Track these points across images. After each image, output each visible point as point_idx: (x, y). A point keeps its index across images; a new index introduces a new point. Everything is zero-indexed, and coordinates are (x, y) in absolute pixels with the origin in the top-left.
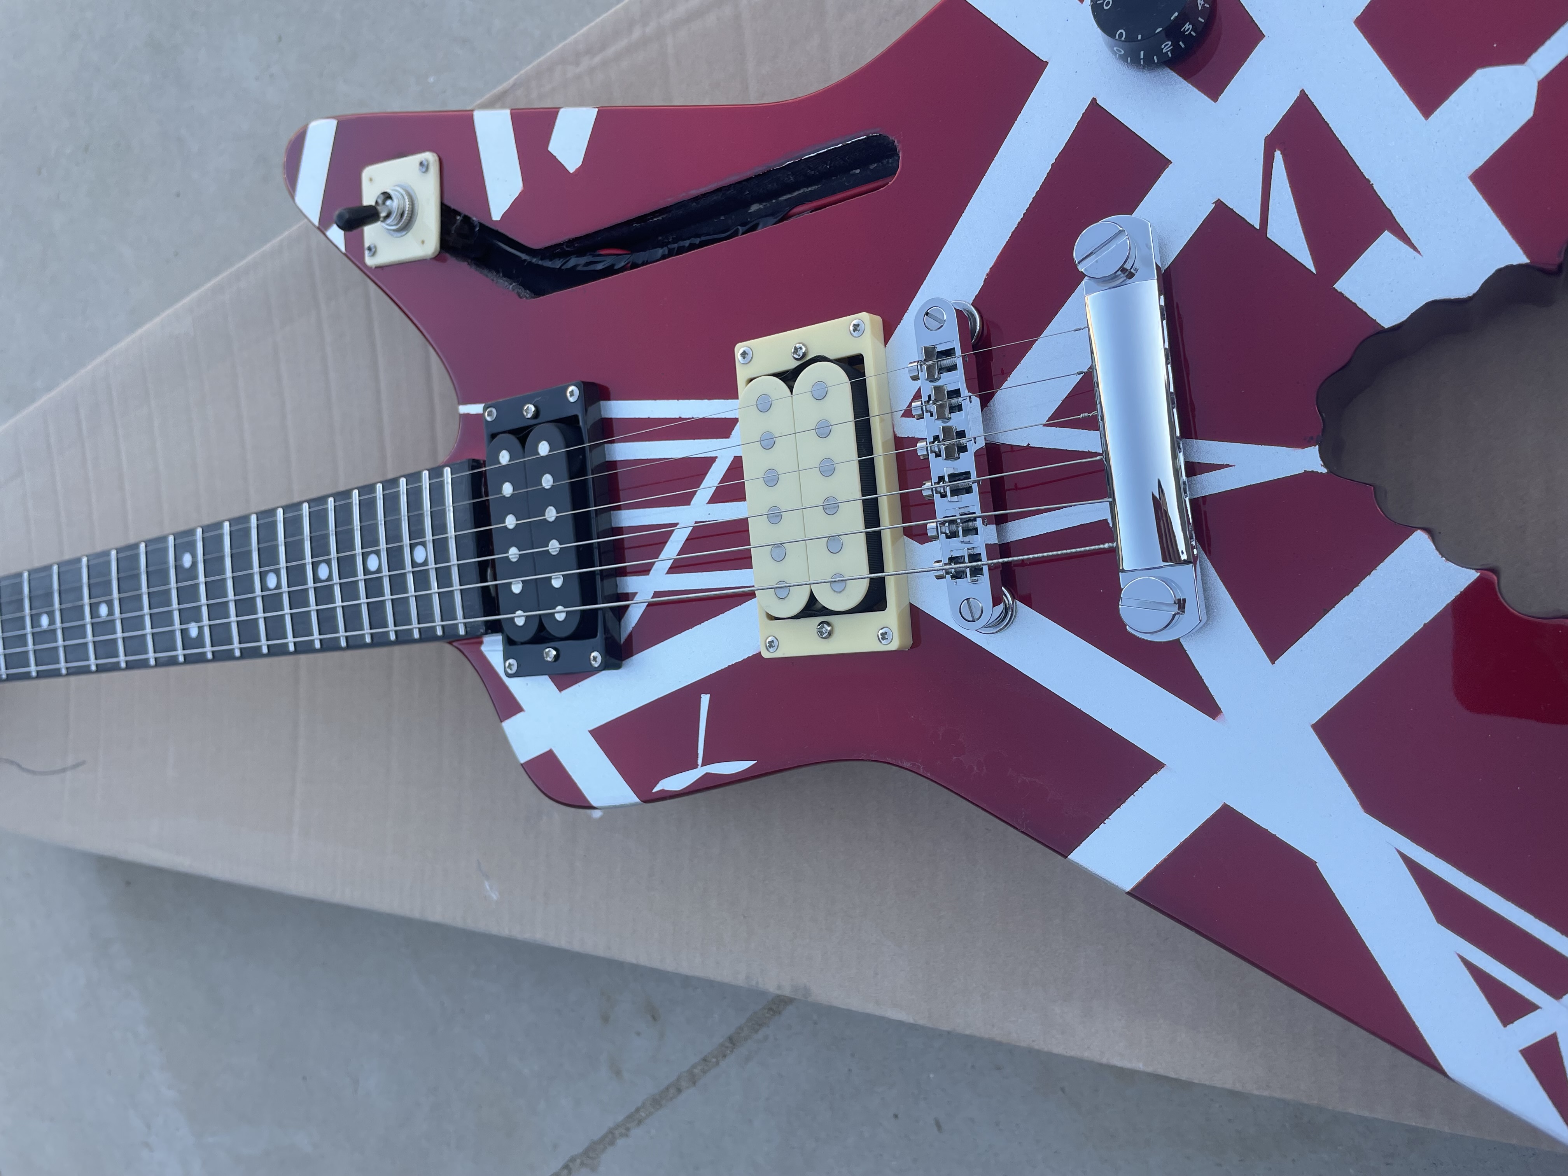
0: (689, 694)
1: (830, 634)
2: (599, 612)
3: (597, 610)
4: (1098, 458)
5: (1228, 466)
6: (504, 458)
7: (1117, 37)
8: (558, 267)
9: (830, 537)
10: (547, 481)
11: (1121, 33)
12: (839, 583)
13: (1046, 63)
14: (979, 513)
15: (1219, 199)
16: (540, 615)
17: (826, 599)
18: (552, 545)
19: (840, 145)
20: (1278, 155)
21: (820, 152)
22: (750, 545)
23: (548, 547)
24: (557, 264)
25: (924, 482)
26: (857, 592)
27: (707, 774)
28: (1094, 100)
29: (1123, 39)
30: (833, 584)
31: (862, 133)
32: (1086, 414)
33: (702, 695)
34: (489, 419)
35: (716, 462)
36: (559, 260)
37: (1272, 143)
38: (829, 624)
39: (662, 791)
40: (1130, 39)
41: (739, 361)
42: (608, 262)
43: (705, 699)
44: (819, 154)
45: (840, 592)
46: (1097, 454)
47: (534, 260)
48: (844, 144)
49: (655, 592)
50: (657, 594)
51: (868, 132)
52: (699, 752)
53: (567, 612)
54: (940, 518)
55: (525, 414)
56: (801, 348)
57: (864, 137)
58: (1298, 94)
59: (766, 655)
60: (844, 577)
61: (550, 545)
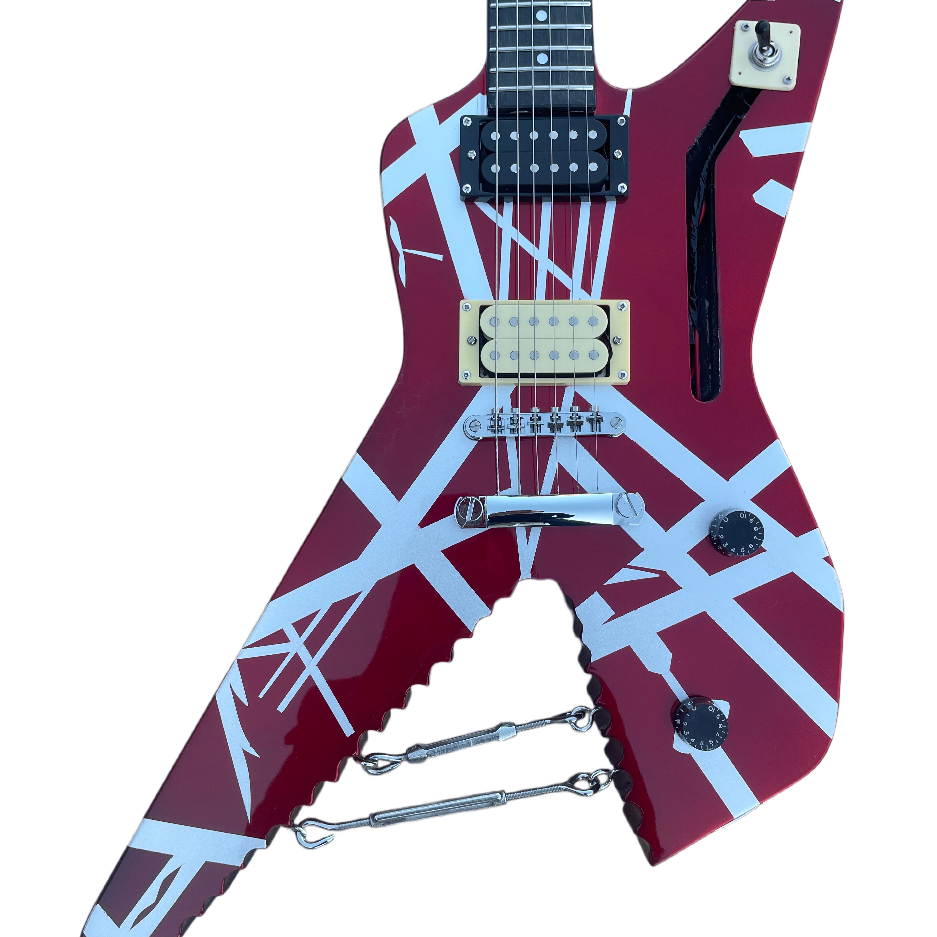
0: (443, 248)
1: (471, 344)
2: (494, 193)
3: (495, 192)
4: (538, 492)
5: (528, 542)
6: (593, 135)
7: (726, 518)
8: (702, 174)
9: (518, 352)
10: (574, 167)
11: (727, 520)
12: (495, 356)
13: (728, 480)
14: (520, 435)
15: (644, 550)
16: (495, 152)
17: (488, 347)
18: (535, 166)
19: (720, 370)
20: (658, 575)
21: (720, 358)
22: (520, 299)
23: (535, 163)
24: (704, 174)
25: (539, 408)
26: (489, 366)
27: (399, 254)
28: (704, 501)
29: (724, 520)
30: (495, 352)
31: (722, 383)
32: (559, 489)
33: (442, 256)
34: (619, 120)
35: (569, 278)
36: (706, 176)
37: (663, 574)
38: (475, 343)
39: (390, 223)
40: (723, 523)
41: (621, 302)
42: (697, 212)
43: (439, 257)
44: (719, 357)
45: (490, 356)
46: (540, 492)
47: (710, 157)
48: (720, 373)
49: (502, 229)
50: (500, 230)
51: (722, 387)
52: (411, 250)
53: (495, 173)
54: (521, 415)
55: (617, 151)
56: (619, 342)
57: (720, 384)
58: (681, 586)
59: (462, 302)
60: (498, 359)
61: (535, 164)
